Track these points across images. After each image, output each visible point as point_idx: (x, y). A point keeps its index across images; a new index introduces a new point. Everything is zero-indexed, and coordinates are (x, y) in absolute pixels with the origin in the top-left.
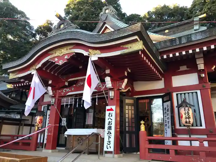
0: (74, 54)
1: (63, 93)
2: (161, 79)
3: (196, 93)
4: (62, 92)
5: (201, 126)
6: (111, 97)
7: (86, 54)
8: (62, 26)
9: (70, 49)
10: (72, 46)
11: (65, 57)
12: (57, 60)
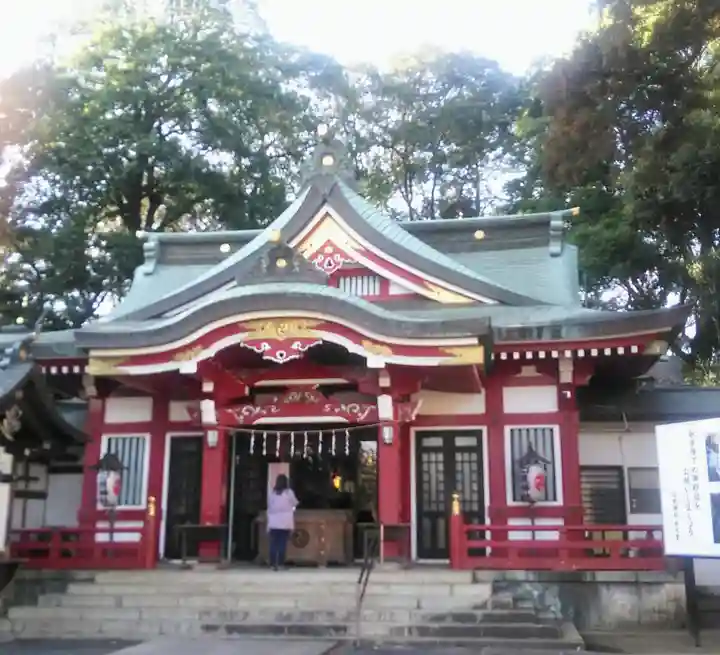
0: (321, 342)
1: (242, 417)
2: (479, 392)
3: (552, 430)
4: (239, 414)
5: (555, 499)
6: (388, 441)
7: (352, 347)
8: (282, 263)
9: (308, 328)
10: (314, 324)
11: (294, 346)
12: (268, 348)
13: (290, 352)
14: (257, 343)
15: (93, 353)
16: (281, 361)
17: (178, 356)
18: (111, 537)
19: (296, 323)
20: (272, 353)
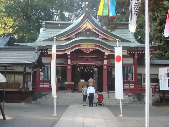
0: (96, 49)
1: (75, 63)
3: (132, 67)
5: (132, 80)
6: (105, 69)
7: (102, 51)
8: (88, 33)
10: (94, 45)
11: (90, 50)
12: (85, 50)
13: (89, 51)
14: (83, 49)
15: (49, 49)
16: (87, 52)
17: (66, 51)
18: (43, 86)
19: (91, 45)
20: (86, 51)
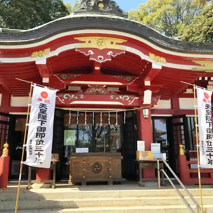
0: (125, 52)
7: (143, 57)
9: (117, 44)
10: (121, 41)
11: (109, 54)
12: (92, 53)
13: (106, 57)
14: (86, 50)
16: (100, 61)
17: (35, 54)
19: (110, 40)
20: (95, 56)
